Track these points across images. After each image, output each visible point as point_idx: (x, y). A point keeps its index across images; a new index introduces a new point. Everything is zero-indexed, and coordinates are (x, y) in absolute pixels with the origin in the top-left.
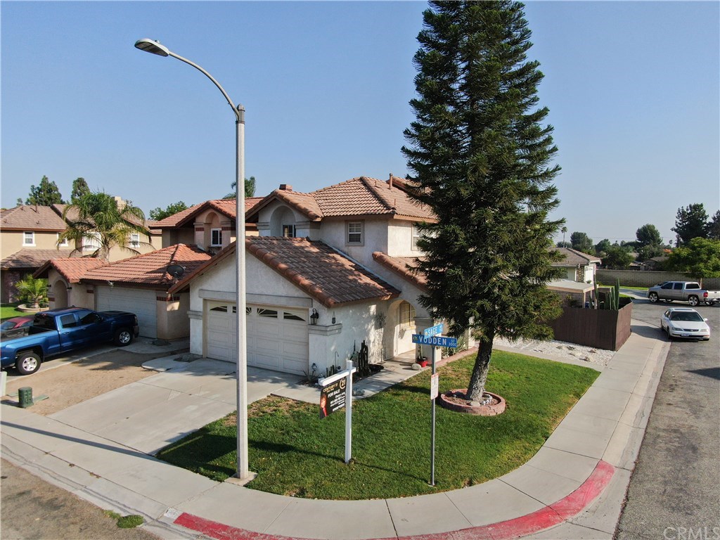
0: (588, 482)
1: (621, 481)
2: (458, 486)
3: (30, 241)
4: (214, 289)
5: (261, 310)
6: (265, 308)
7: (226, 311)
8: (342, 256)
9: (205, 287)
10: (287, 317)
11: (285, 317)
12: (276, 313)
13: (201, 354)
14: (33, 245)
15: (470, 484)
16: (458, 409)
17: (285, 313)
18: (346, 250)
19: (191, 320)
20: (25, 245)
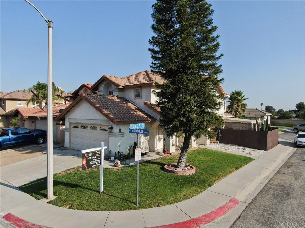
0: (221, 208)
1: (240, 208)
2: (150, 207)
3: (20, 104)
4: (74, 118)
5: (91, 126)
6: (93, 126)
7: (78, 127)
8: (132, 104)
9: (70, 117)
10: (101, 129)
11: (100, 130)
12: (97, 127)
13: (68, 147)
14: (22, 106)
15: (158, 206)
16: (170, 172)
17: (100, 128)
18: (134, 101)
19: (65, 132)
20: (18, 106)
